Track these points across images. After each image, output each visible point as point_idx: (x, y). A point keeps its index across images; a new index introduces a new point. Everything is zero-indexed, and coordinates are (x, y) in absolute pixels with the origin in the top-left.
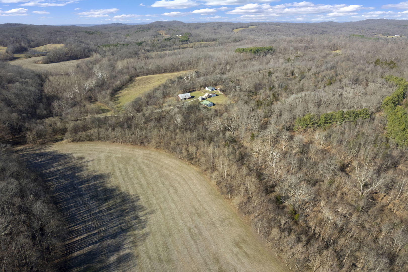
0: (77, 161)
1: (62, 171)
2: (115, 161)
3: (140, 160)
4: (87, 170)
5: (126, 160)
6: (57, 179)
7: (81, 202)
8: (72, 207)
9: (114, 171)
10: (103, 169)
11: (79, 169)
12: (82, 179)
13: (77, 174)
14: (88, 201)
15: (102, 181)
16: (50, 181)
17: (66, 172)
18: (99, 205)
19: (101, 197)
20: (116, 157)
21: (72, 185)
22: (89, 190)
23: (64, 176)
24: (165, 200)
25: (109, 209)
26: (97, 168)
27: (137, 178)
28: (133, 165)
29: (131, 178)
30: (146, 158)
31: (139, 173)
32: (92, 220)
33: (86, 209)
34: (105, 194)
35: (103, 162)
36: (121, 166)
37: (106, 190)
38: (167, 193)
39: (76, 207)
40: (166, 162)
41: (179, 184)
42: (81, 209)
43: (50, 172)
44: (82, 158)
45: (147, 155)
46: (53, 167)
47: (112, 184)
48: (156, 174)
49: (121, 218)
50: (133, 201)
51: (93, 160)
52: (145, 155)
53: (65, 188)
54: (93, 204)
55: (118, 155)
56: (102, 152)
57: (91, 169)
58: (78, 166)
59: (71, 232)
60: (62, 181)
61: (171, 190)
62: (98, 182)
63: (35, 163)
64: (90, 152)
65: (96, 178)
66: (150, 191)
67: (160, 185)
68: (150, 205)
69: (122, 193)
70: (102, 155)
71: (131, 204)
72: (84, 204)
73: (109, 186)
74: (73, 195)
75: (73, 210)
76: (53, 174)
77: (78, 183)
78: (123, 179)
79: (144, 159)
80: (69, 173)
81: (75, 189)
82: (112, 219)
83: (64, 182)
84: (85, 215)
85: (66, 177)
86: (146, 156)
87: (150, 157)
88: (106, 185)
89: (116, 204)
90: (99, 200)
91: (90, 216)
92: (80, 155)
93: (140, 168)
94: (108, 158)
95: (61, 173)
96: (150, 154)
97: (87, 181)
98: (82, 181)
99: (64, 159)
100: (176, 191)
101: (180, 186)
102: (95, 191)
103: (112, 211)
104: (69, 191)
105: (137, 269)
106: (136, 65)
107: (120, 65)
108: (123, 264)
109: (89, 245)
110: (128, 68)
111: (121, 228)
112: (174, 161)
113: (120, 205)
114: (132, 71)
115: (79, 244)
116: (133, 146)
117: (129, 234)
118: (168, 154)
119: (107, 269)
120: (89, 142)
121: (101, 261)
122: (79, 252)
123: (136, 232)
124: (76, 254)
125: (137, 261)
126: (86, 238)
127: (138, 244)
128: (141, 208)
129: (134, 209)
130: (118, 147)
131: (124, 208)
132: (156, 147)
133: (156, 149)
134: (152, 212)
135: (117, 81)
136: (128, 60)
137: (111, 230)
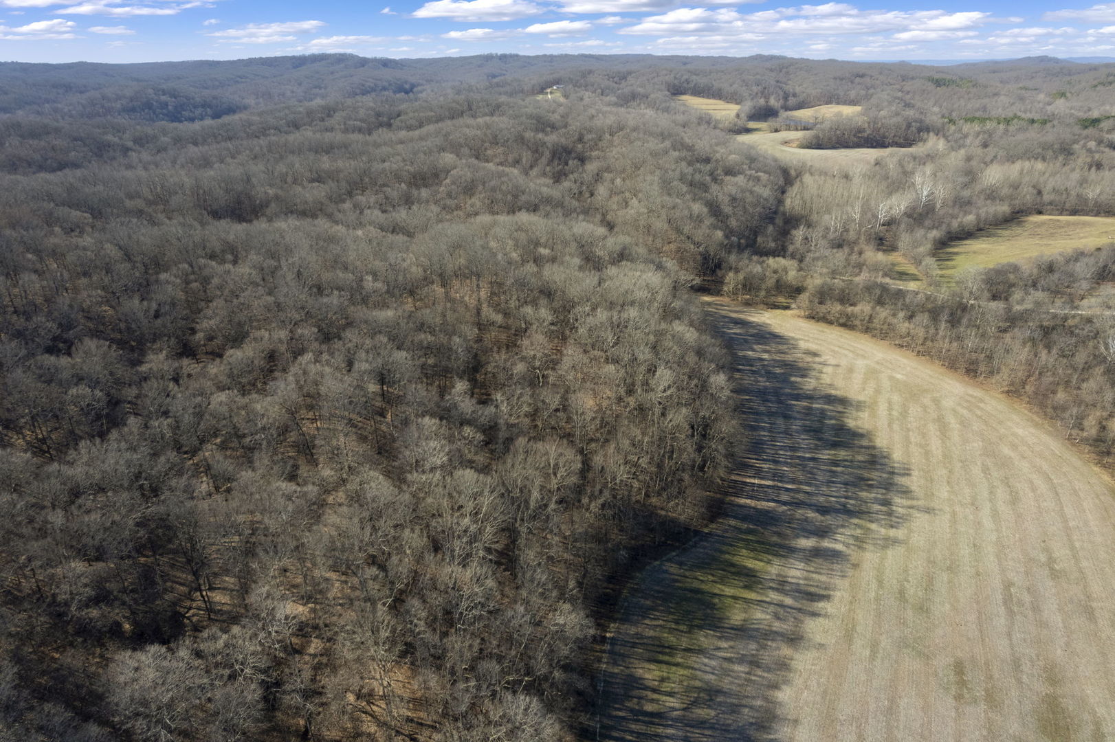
0: (803, 356)
1: (766, 363)
2: (886, 383)
3: (947, 403)
4: (818, 379)
5: (912, 393)
6: (754, 372)
7: (783, 427)
8: (763, 429)
9: (876, 402)
10: (852, 388)
11: (804, 372)
12: (801, 392)
13: (793, 379)
14: (798, 431)
15: (840, 408)
16: (739, 371)
17: (774, 367)
18: (817, 447)
19: (826, 436)
20: (891, 378)
21: (777, 393)
22: (807, 414)
23: (768, 372)
24: (973, 504)
25: (835, 463)
26: (840, 383)
27: (924, 435)
28: (925, 407)
29: (908, 430)
30: (965, 404)
31: (932, 428)
32: (791, 465)
33: (787, 442)
34: (837, 435)
35: (857, 378)
36: (896, 398)
37: (841, 429)
38: (986, 494)
39: (770, 431)
40: (1020, 432)
41: (1034, 489)
42: (779, 439)
43: (744, 357)
44: (815, 354)
45: (973, 400)
46: (753, 350)
47: (859, 423)
48: (977, 445)
49: (852, 489)
50: (893, 473)
51: (838, 366)
52: (967, 397)
53: (762, 394)
54: (804, 440)
55: (899, 376)
56: (864, 357)
57: (826, 379)
58: (801, 365)
59: (746, 466)
60: (761, 379)
61: (1001, 493)
62: (831, 408)
63: (724, 332)
64: (836, 349)
65: (830, 399)
66: (944, 472)
67: (976, 470)
68: (930, 495)
69: (874, 448)
70: (860, 364)
71: (885, 475)
72: (788, 433)
73: (851, 423)
74: (773, 410)
75: (762, 433)
76: (749, 361)
77: (791, 395)
78: (889, 425)
79: (959, 404)
80: (778, 371)
81: (780, 402)
82: (833, 482)
83: (763, 383)
84: (781, 452)
85: (769, 375)
86: (967, 401)
87: (979, 408)
88: (846, 420)
89: (852, 461)
90: (820, 439)
91: (792, 457)
92: (813, 347)
93: (941, 421)
94: (872, 373)
95: (764, 366)
96: (982, 401)
97: (810, 398)
98: (799, 394)
99: (779, 343)
100: (1014, 500)
101: (1031, 494)
102: (818, 421)
103: (839, 469)
104: (768, 401)
105: (845, 584)
106: (1045, 182)
107: (994, 175)
108: (820, 561)
109: (768, 501)
110: (1016, 186)
111: (844, 505)
112: (1046, 438)
113: (860, 467)
114: (1027, 195)
115: (753, 491)
116: (943, 370)
117: (856, 521)
118: (1035, 417)
119: (784, 551)
120: (841, 329)
121: (779, 534)
122: (748, 501)
123: (873, 526)
124: (743, 501)
125: (850, 572)
126: (768, 487)
127: (865, 545)
128: (906, 492)
129: (888, 486)
130: (905, 361)
131: (866, 475)
132: (1008, 392)
133: (1004, 395)
134: (928, 511)
135: (966, 213)
136: (1027, 164)
137: (822, 499)
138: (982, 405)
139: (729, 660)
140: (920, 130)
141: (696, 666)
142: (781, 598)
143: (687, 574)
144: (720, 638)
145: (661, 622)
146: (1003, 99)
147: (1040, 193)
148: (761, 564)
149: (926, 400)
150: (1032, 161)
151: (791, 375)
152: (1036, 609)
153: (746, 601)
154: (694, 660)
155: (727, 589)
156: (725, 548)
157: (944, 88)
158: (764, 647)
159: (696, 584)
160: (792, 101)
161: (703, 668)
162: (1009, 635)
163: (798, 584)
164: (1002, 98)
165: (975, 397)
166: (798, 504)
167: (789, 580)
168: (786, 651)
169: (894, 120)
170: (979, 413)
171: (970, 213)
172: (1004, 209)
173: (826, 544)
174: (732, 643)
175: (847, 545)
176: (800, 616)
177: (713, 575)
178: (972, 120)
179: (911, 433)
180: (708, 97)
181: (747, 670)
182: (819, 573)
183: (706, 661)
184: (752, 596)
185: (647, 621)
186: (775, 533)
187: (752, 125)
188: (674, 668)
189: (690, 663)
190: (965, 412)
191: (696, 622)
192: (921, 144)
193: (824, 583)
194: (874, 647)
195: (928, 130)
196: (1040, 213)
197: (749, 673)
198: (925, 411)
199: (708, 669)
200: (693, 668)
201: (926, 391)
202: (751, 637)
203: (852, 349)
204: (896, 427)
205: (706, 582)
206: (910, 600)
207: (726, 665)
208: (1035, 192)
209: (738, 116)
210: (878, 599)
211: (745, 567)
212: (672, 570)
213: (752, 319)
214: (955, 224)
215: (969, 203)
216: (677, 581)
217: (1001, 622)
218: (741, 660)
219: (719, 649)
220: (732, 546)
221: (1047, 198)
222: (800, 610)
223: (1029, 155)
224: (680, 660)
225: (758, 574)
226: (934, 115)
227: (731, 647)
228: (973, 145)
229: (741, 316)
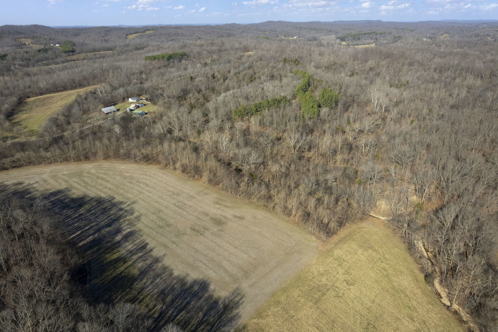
9: (71, 185)
10: (55, 186)
15: (63, 195)
19: (73, 206)
20: (64, 175)
26: (48, 187)
28: (88, 177)
29: (94, 186)
31: (100, 181)
32: (77, 222)
34: (76, 203)
37: (73, 200)
44: (21, 183)
45: (98, 167)
47: (76, 194)
50: (110, 201)
51: (37, 182)
57: (40, 189)
58: (20, 190)
62: (59, 196)
65: (54, 194)
66: (122, 190)
67: (129, 184)
69: (93, 198)
70: (45, 176)
73: (74, 196)
78: (87, 189)
79: (97, 170)
87: (103, 167)
88: (70, 197)
89: (93, 207)
90: (73, 208)
93: (98, 178)
94: (54, 177)
96: (101, 165)
100: (147, 185)
101: (148, 181)
102: (62, 203)
103: (93, 211)
105: (144, 237)
108: (130, 238)
109: (88, 237)
111: (111, 219)
112: (131, 165)
113: (98, 207)
115: (78, 239)
116: (76, 163)
117: (121, 220)
118: (120, 161)
119: (118, 244)
121: (108, 242)
122: (82, 243)
123: (128, 218)
124: (80, 244)
125: (142, 233)
126: (81, 234)
127: (134, 224)
128: (121, 203)
129: (114, 205)
131: (104, 207)
132: (104, 159)
134: (134, 203)
137: (103, 223)
139: (152, 282)
141: (148, 293)
142: (137, 256)
143: (103, 277)
144: (141, 281)
145: (120, 297)
148: (117, 254)
149: (86, 175)
152: (185, 204)
153: (131, 265)
154: (145, 293)
155: (121, 269)
156: (100, 260)
158: (154, 270)
159: (110, 277)
161: (150, 291)
162: (189, 214)
163: (135, 248)
165: (98, 165)
166: (99, 230)
167: (131, 250)
168: (160, 265)
170: (105, 169)
173: (124, 233)
174: (146, 278)
175: (129, 228)
176: (148, 254)
177: (111, 270)
181: (160, 279)
182: (135, 241)
183: (148, 289)
184: (130, 263)
185: (115, 301)
186: (106, 243)
188: (144, 300)
189: (145, 295)
191: (129, 285)
193: (140, 242)
194: (173, 242)
196: (29, 97)
197: (161, 279)
199: (152, 290)
200: (148, 295)
201: (81, 172)
202: (147, 271)
205: (111, 274)
206: (164, 226)
207: (154, 284)
210: (157, 233)
211: (115, 259)
212: (96, 282)
216: (103, 283)
217: (184, 213)
218: (154, 279)
219: (145, 283)
220: (101, 257)
222: (146, 253)
224: (142, 297)
225: (121, 257)
227: (147, 279)
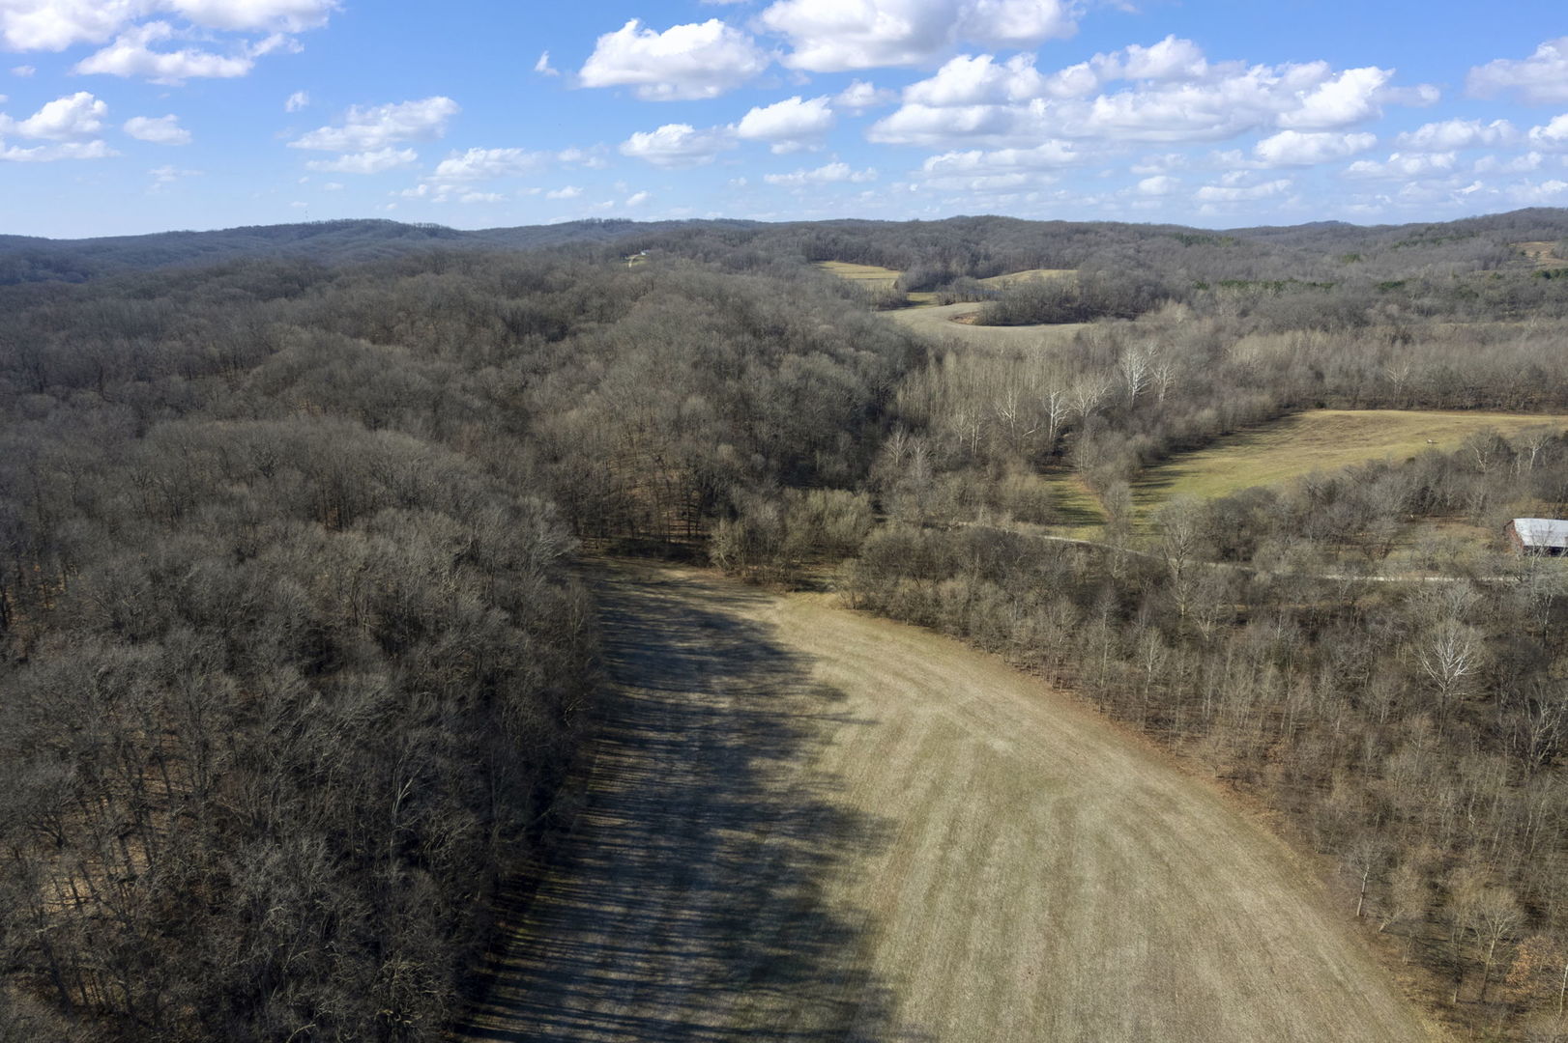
0: (809, 700)
3: (1090, 818)
4: (812, 760)
9: (922, 822)
10: (880, 785)
11: (787, 741)
12: (756, 799)
13: (753, 762)
20: (982, 750)
21: (698, 804)
23: (708, 747)
28: (1034, 832)
30: (1131, 818)
35: (904, 755)
36: (975, 805)
44: (836, 694)
45: (1152, 805)
46: (706, 689)
52: (1142, 799)
55: (1000, 744)
57: (833, 760)
58: (791, 723)
60: (679, 765)
62: (806, 846)
65: (815, 819)
70: (925, 715)
81: (692, 831)
85: (707, 755)
86: (1138, 809)
88: (827, 884)
97: (768, 816)
98: (748, 807)
99: (771, 670)
106: (1327, 360)
107: (1249, 351)
110: (1283, 366)
114: (1299, 378)
120: (916, 631)
130: (1026, 703)
133: (1222, 787)
135: (1201, 407)
136: (1300, 334)
138: (1169, 818)
140: (1154, 296)
146: (1275, 260)
147: (1319, 376)
149: (1043, 814)
150: (1309, 331)
151: (756, 753)
157: (1195, 247)
160: (982, 265)
164: (1272, 258)
165: (1159, 796)
169: (1117, 282)
170: (1158, 843)
171: (1207, 405)
172: (1263, 399)
178: (1228, 284)
179: (976, 920)
180: (864, 263)
187: (913, 297)
190: (1123, 841)
192: (1152, 314)
195: (1166, 296)
196: (1321, 406)
198: (1032, 843)
201: (1052, 783)
203: (919, 677)
204: (945, 899)
208: (1310, 373)
209: (896, 286)
213: (746, 615)
214: (1180, 425)
215: (1209, 391)
221: (1329, 382)
223: (1304, 323)
226: (1178, 277)
228: (1228, 315)
229: (726, 609)
